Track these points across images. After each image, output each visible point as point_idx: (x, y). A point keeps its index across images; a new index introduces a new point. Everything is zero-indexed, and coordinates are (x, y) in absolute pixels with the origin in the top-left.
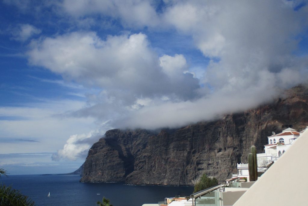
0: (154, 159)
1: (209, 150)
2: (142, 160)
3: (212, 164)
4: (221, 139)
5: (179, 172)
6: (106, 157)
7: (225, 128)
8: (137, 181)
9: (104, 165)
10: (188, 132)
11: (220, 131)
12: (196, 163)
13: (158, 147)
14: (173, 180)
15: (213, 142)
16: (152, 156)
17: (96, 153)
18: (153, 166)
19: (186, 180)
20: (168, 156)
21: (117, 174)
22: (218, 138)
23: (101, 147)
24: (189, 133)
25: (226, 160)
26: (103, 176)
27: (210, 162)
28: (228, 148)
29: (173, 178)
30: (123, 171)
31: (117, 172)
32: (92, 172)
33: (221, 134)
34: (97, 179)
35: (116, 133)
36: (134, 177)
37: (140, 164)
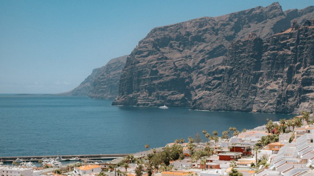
0: (238, 75)
2: (217, 76)
8: (210, 105)
9: (152, 81)
10: (289, 38)
12: (300, 83)
13: (244, 58)
14: (265, 106)
16: (234, 70)
17: (138, 62)
18: (236, 84)
19: (285, 106)
23: (147, 53)
24: (292, 39)
26: (150, 98)
29: (267, 103)
31: (173, 93)
34: (140, 102)
35: (166, 33)
36: (205, 99)
37: (215, 81)
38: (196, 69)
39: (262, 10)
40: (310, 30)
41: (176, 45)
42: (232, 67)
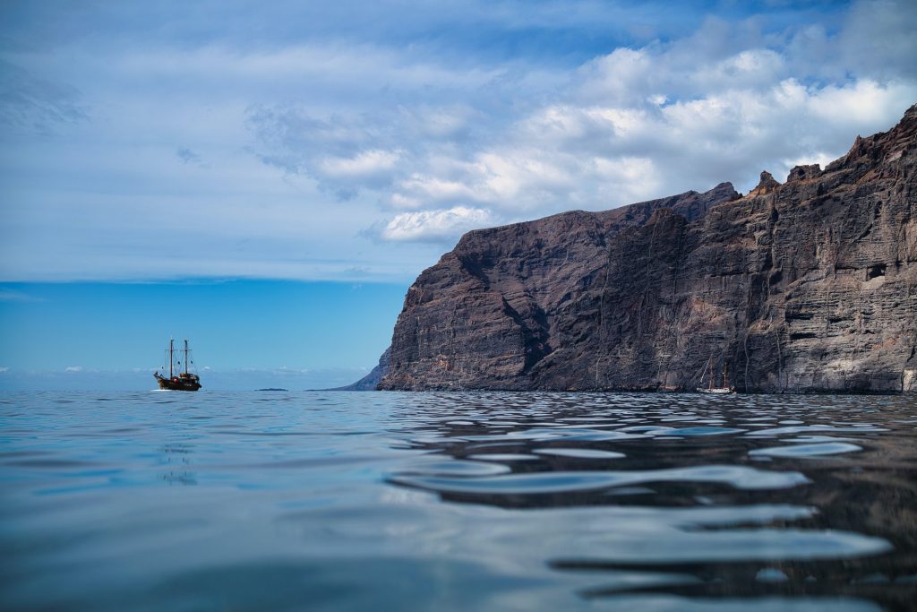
0: (631, 307)
1: (833, 269)
2: (585, 313)
3: (845, 319)
4: (884, 230)
5: (721, 346)
6: (461, 310)
7: (900, 190)
8: (569, 378)
9: (455, 336)
10: (752, 213)
11: (880, 203)
12: (783, 315)
13: (646, 266)
14: (698, 374)
15: (852, 241)
16: (622, 294)
17: (430, 299)
18: (627, 327)
19: (746, 374)
20: (680, 295)
21: (497, 364)
22: (871, 226)
23: (448, 279)
24: (759, 214)
25: (902, 302)
26: (452, 372)
27: (838, 312)
28: (909, 262)
29: (699, 367)
30: (519, 357)
31: (499, 360)
32: (418, 360)
33: (884, 211)
34: (432, 381)
35: (494, 242)
36: (559, 366)
37: (581, 325)
38: (553, 315)
39: (697, 198)
40: (804, 190)
41: (515, 265)
42: (617, 290)
